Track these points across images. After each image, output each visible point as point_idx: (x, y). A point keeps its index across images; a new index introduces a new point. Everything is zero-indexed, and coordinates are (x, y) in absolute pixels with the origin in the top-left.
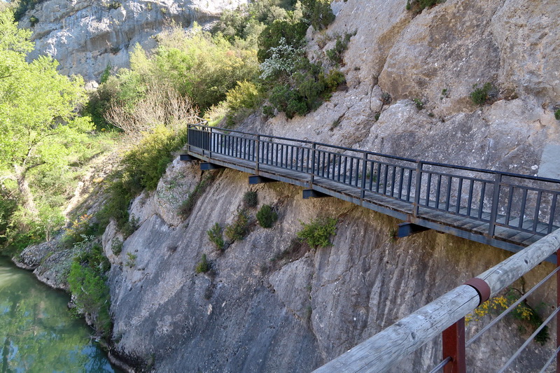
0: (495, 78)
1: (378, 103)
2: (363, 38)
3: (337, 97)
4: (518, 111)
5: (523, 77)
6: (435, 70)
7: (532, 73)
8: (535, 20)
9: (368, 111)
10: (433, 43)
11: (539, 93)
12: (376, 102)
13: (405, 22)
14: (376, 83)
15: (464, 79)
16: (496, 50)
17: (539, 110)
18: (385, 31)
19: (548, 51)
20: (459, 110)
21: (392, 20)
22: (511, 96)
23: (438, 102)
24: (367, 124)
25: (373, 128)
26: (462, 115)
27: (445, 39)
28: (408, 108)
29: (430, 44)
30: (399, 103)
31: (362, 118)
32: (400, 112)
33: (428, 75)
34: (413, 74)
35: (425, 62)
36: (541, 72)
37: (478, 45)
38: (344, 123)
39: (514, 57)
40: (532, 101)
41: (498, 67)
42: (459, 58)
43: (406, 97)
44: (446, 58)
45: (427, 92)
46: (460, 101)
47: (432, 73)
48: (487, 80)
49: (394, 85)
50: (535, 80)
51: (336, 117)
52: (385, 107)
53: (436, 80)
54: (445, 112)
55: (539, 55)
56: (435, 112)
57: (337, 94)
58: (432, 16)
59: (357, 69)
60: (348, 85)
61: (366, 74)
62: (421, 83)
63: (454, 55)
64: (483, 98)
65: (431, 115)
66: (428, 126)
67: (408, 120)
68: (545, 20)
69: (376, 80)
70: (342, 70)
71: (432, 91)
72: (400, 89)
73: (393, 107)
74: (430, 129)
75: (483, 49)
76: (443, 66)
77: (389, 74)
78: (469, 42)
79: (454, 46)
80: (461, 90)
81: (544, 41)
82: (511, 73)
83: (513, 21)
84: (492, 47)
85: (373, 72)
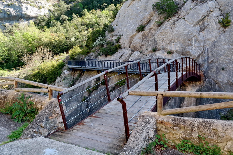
0: (156, 46)
1: (131, 52)
2: (125, 36)
3: (119, 51)
4: (161, 53)
5: (161, 46)
6: (144, 45)
7: (163, 46)
8: (162, 37)
9: (129, 54)
10: (143, 39)
11: (164, 49)
12: (130, 52)
13: (136, 34)
14: (130, 47)
15: (150, 47)
16: (156, 41)
17: (164, 52)
18: (131, 35)
19: (165, 42)
20: (150, 53)
21: (133, 33)
22: (159, 50)
23: (145, 51)
24: (129, 57)
25: (130, 58)
26: (150, 54)
27: (145, 38)
28: (138, 53)
29: (142, 39)
30: (136, 52)
31: (127, 55)
32: (136, 54)
33: (142, 46)
34: (139, 45)
35: (141, 43)
36: (164, 46)
37: (152, 40)
38: (123, 57)
39: (159, 43)
40: (163, 51)
41: (157, 44)
42: (149, 42)
43: (137, 50)
44: (146, 42)
45: (142, 49)
46: (150, 51)
47: (143, 45)
48: (155, 47)
49: (135, 48)
50: (163, 47)
51: (120, 56)
52: (133, 53)
53: (144, 47)
54: (147, 53)
55: (164, 43)
56: (145, 53)
57: (119, 50)
58: (142, 33)
59: (124, 44)
60: (122, 48)
61: (127, 45)
62: (141, 47)
63: (147, 42)
64: (155, 50)
65: (144, 54)
66: (143, 57)
67: (139, 56)
68: (164, 37)
69: (130, 46)
70: (120, 44)
71: (144, 49)
72: (136, 49)
73: (135, 53)
74: (144, 57)
75: (153, 41)
76: (146, 44)
77: (133, 45)
78: (150, 39)
79: (147, 40)
80: (150, 49)
81: (164, 40)
82: (159, 46)
83: (159, 36)
84: (155, 41)
85: (129, 45)
